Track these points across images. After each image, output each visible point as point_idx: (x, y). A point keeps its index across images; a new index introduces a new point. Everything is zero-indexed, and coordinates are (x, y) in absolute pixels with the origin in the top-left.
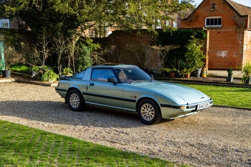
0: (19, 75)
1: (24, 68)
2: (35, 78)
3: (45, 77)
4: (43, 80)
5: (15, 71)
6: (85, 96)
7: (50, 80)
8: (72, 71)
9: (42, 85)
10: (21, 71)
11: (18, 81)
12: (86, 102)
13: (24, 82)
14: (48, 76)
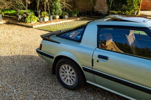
0: (9, 18)
1: (13, 12)
2: (21, 21)
3: (28, 20)
4: (27, 22)
5: (7, 14)
6: (85, 73)
7: (32, 22)
8: (48, 15)
9: (26, 26)
10: (11, 14)
11: (8, 23)
12: (87, 81)
13: (12, 24)
14: (31, 19)
